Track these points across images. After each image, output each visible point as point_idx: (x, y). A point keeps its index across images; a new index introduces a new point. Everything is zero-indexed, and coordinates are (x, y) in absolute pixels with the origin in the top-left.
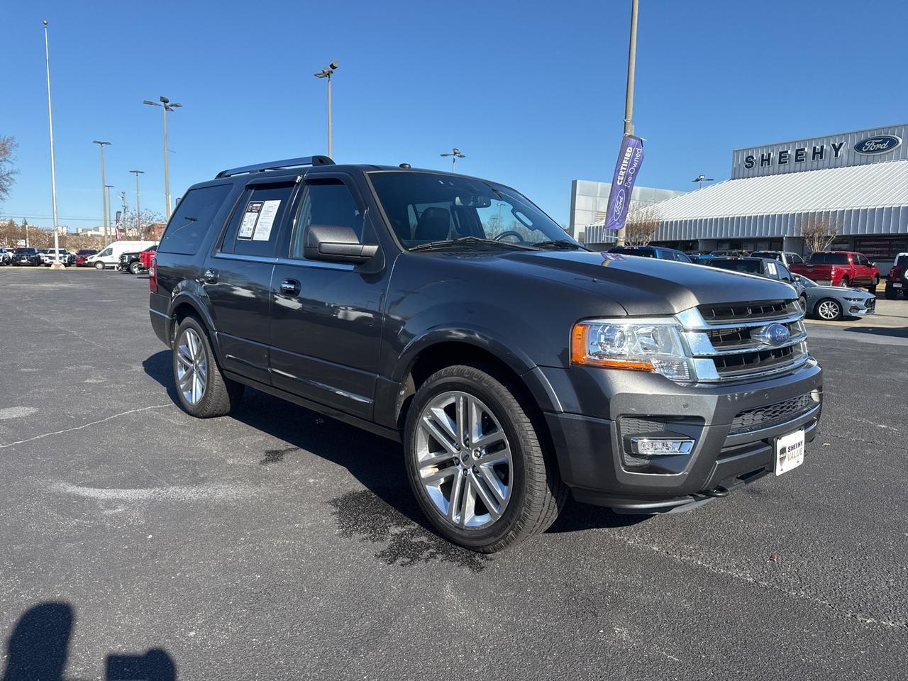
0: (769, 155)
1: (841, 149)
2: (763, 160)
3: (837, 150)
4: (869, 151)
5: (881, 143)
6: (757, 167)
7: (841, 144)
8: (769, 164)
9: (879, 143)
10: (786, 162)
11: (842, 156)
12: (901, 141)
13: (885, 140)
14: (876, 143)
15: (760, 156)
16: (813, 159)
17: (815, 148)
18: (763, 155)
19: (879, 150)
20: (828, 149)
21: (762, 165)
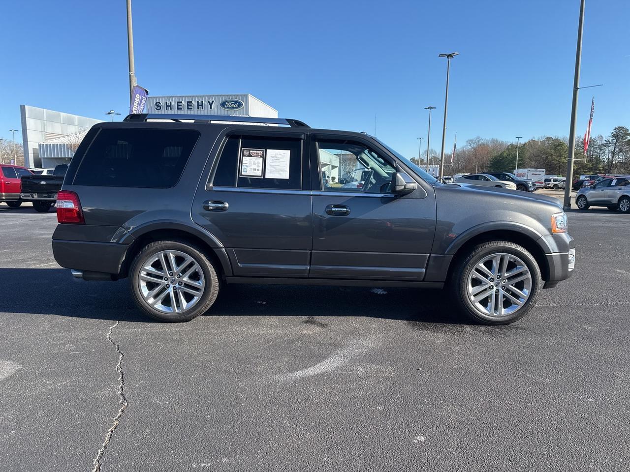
0: (171, 103)
1: (213, 104)
2: (167, 106)
3: (211, 105)
4: (228, 108)
5: (234, 104)
6: (163, 109)
7: (213, 102)
8: (171, 109)
9: (233, 104)
10: (182, 109)
11: (214, 109)
12: (243, 104)
13: (236, 102)
14: (232, 104)
15: (164, 103)
16: (198, 109)
17: (198, 102)
18: (166, 103)
19: (233, 108)
20: (206, 103)
21: (167, 109)
